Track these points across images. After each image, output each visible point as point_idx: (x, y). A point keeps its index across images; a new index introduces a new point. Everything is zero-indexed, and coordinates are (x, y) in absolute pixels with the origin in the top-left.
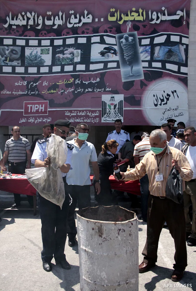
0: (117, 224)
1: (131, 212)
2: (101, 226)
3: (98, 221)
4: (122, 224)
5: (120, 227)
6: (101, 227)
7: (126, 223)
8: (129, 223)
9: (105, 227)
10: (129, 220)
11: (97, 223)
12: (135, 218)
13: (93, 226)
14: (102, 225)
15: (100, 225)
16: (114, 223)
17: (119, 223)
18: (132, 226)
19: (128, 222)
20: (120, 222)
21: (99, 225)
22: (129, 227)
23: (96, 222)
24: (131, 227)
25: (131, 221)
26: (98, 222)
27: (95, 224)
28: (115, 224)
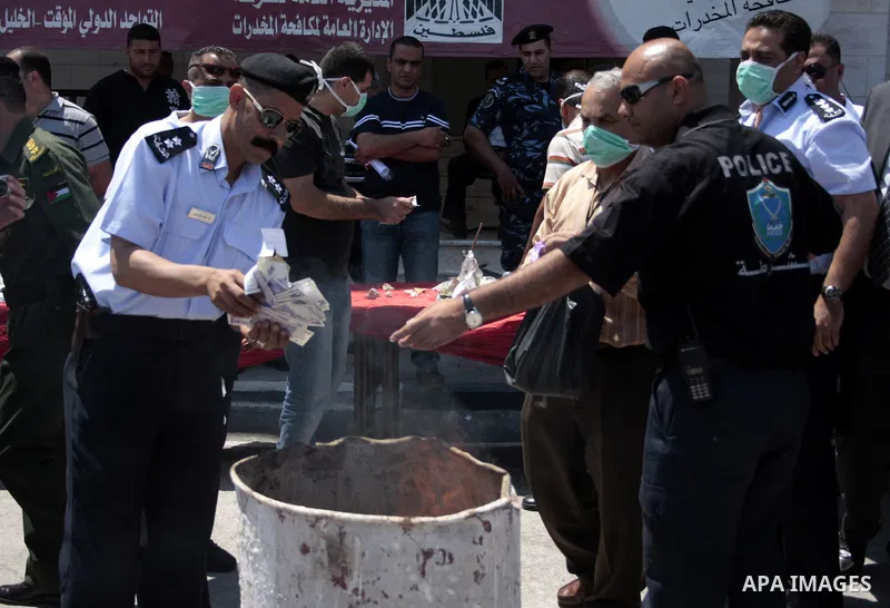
0: (412, 525)
2: (342, 535)
3: (328, 513)
4: (441, 528)
5: (432, 542)
6: (341, 542)
7: (458, 523)
8: (475, 520)
9: (357, 540)
10: (471, 511)
11: (324, 522)
12: (503, 501)
13: (307, 535)
14: (345, 533)
15: (338, 530)
16: (400, 524)
17: (422, 523)
18: (486, 536)
19: (467, 518)
20: (431, 519)
21: (333, 531)
22: (474, 543)
23: (318, 518)
24: (481, 539)
25: (482, 513)
26: (326, 517)
27: (313, 526)
28: (407, 527)
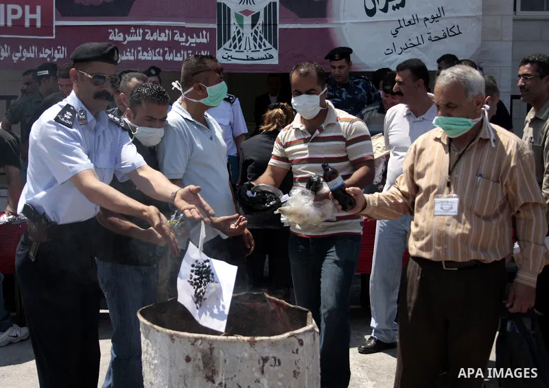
0: (256, 342)
1: (299, 310)
2: (211, 349)
3: (203, 336)
4: (273, 344)
5: (268, 352)
6: (211, 353)
7: (283, 340)
8: (293, 339)
9: (221, 352)
10: (291, 332)
11: (200, 341)
12: (309, 327)
13: (189, 350)
14: (213, 348)
15: (209, 346)
16: (248, 341)
17: (262, 340)
18: (301, 349)
19: (289, 337)
20: (267, 338)
21: (206, 347)
22: (293, 352)
23: (196, 339)
24: (297, 350)
25: (298, 334)
26: (201, 338)
27: (193, 344)
28: (252, 343)
